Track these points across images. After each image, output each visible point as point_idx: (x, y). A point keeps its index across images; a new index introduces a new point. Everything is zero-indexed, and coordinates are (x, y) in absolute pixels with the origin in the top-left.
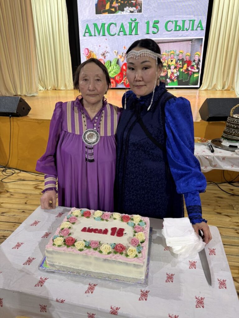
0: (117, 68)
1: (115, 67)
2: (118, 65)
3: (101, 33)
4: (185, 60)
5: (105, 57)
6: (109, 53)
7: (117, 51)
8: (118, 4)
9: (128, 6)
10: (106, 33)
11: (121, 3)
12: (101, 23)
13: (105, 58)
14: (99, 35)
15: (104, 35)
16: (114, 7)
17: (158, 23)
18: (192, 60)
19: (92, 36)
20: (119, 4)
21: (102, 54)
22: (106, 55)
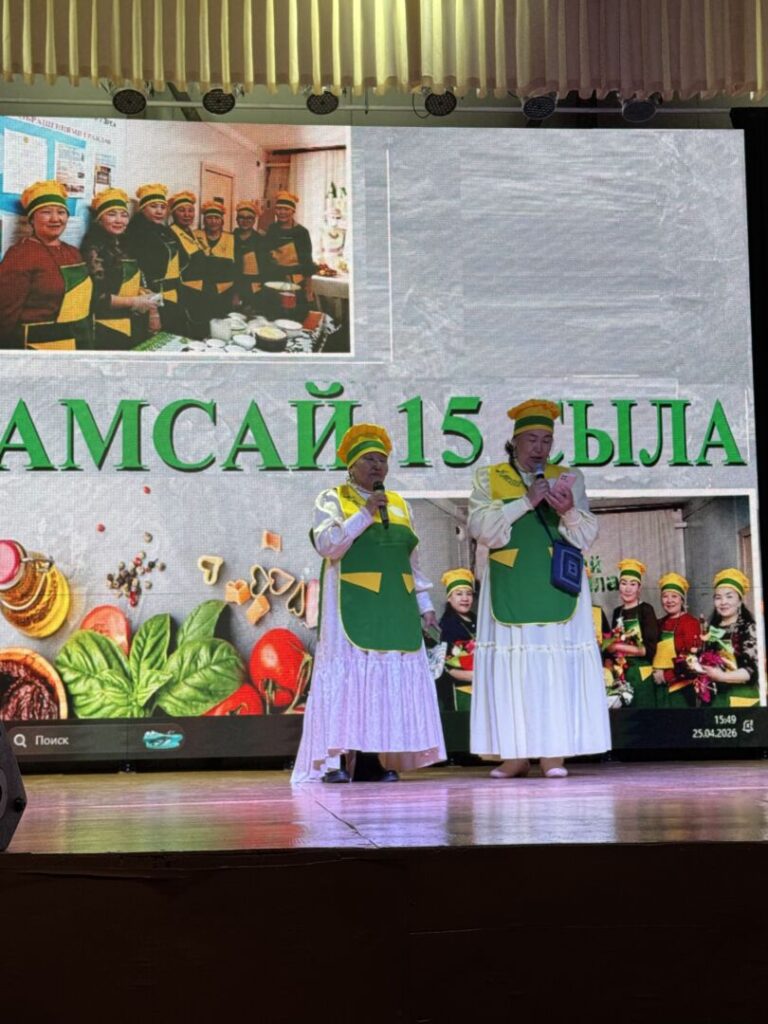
0: (218, 663)
1: (204, 654)
2: (223, 644)
3: (116, 455)
4: (660, 615)
5: (135, 596)
6: (163, 568)
7: (217, 562)
8: (158, 296)
9: (238, 310)
10: (150, 455)
11: (183, 293)
12: (119, 399)
13: (135, 604)
14: (100, 466)
15: (134, 466)
16: (124, 311)
17: (476, 411)
18: (704, 614)
19: (52, 469)
20: (172, 296)
21: (117, 574)
22: (143, 580)
